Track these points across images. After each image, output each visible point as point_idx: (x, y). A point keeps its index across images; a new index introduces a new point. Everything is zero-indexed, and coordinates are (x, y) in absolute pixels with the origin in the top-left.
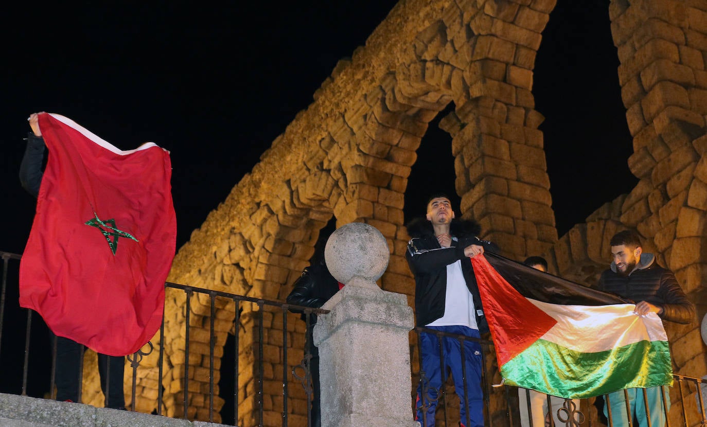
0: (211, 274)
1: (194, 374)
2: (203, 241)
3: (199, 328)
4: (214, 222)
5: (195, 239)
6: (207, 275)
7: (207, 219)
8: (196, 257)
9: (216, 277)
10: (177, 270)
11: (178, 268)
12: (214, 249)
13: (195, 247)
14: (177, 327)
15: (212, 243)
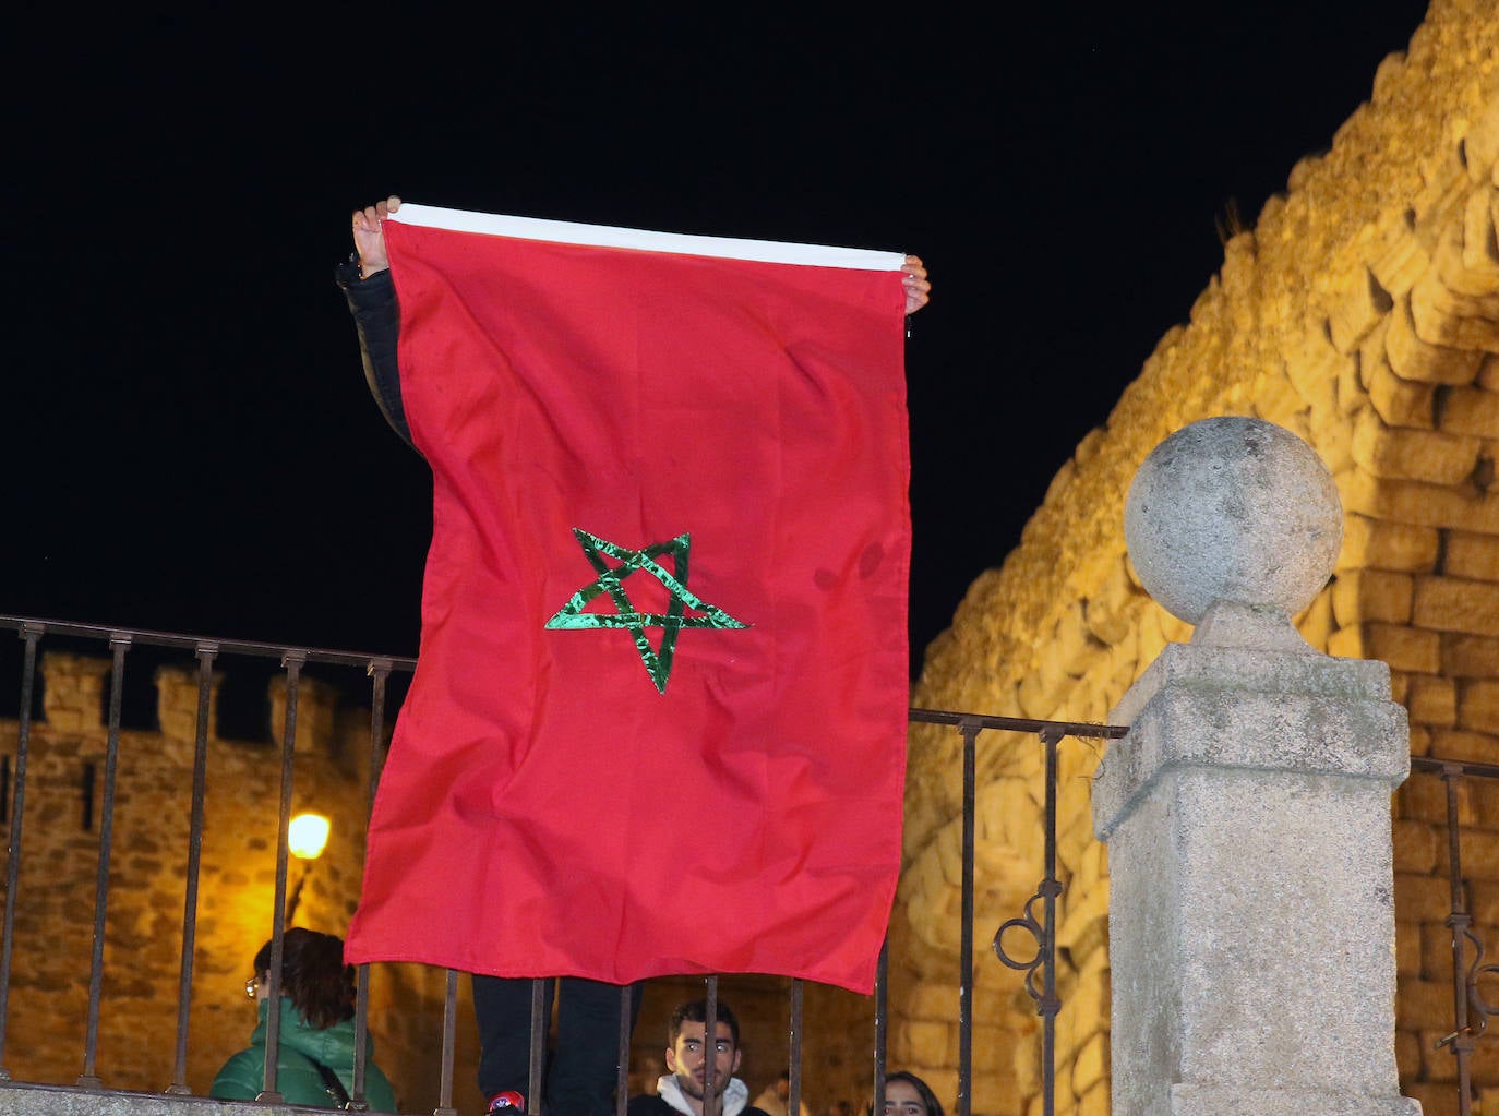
0: (1451, 227)
1: (1412, 606)
2: (1417, 99)
3: (1424, 430)
4: (1455, 27)
5: (1389, 91)
6: (1436, 230)
7: (1429, 15)
8: (1394, 163)
9: (1470, 236)
10: (1329, 212)
11: (1336, 204)
12: (1459, 129)
13: (1392, 123)
14: (1341, 430)
15: (1450, 105)
